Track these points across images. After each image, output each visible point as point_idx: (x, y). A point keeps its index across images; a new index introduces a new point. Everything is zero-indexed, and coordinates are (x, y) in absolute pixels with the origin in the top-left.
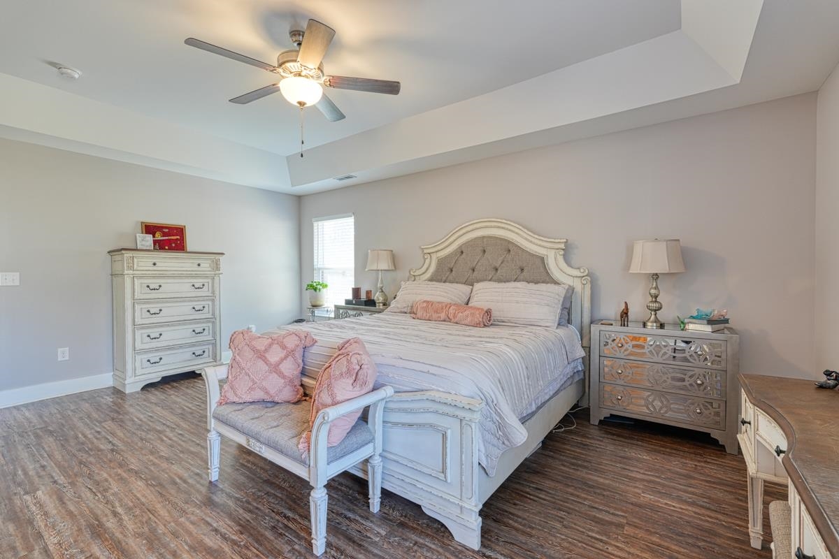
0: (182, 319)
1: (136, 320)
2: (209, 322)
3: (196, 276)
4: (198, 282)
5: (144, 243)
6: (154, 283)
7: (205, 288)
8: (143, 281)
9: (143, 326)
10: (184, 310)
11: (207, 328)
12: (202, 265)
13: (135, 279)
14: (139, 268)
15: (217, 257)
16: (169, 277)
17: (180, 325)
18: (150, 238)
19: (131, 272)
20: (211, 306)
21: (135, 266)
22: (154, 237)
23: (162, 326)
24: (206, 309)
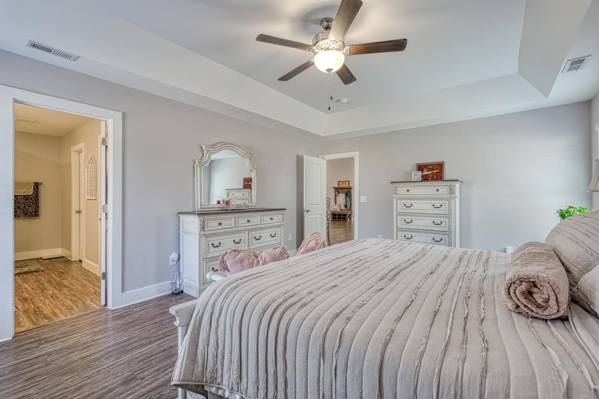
0: (425, 229)
1: (398, 225)
2: (445, 234)
3: (435, 199)
4: (437, 203)
5: (416, 177)
6: (408, 203)
7: (443, 208)
8: (402, 201)
9: (402, 230)
10: (426, 223)
11: (444, 239)
12: (440, 190)
13: (398, 200)
14: (400, 193)
15: (453, 183)
16: (417, 199)
17: (423, 232)
18: (420, 173)
19: (396, 196)
20: (447, 222)
21: (398, 192)
22: (422, 172)
23: (412, 231)
24: (443, 224)
